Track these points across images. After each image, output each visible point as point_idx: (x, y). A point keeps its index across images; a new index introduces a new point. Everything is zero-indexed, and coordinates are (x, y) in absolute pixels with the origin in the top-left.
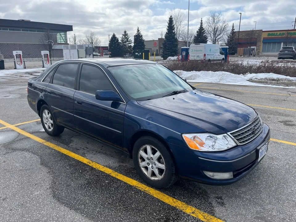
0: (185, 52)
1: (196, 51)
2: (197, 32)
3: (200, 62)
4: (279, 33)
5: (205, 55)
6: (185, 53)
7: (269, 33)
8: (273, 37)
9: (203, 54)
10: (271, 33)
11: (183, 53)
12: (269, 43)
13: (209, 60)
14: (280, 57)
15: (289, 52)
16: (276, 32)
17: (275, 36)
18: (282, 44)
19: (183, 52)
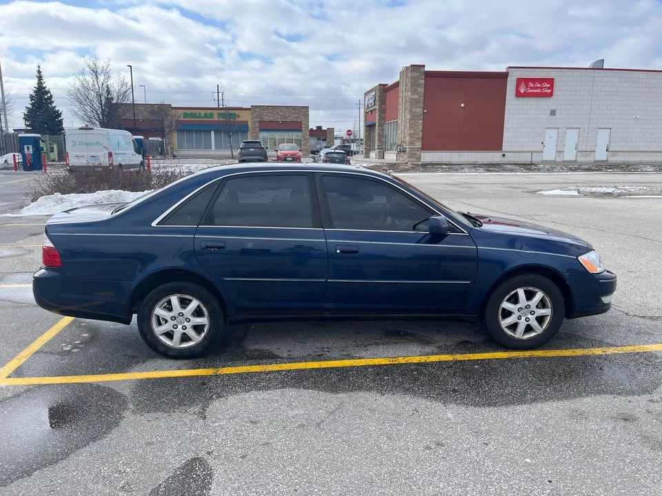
0: (31, 147)
1: (87, 144)
2: (32, 97)
3: (100, 169)
4: (203, 112)
5: (110, 155)
6: (31, 150)
7: (185, 111)
8: (193, 119)
9: (107, 152)
10: (188, 111)
11: (26, 150)
12: (189, 131)
13: (120, 165)
14: (242, 159)
15: (257, 150)
16: (198, 111)
17: (198, 118)
18: (213, 133)
19: (25, 146)
